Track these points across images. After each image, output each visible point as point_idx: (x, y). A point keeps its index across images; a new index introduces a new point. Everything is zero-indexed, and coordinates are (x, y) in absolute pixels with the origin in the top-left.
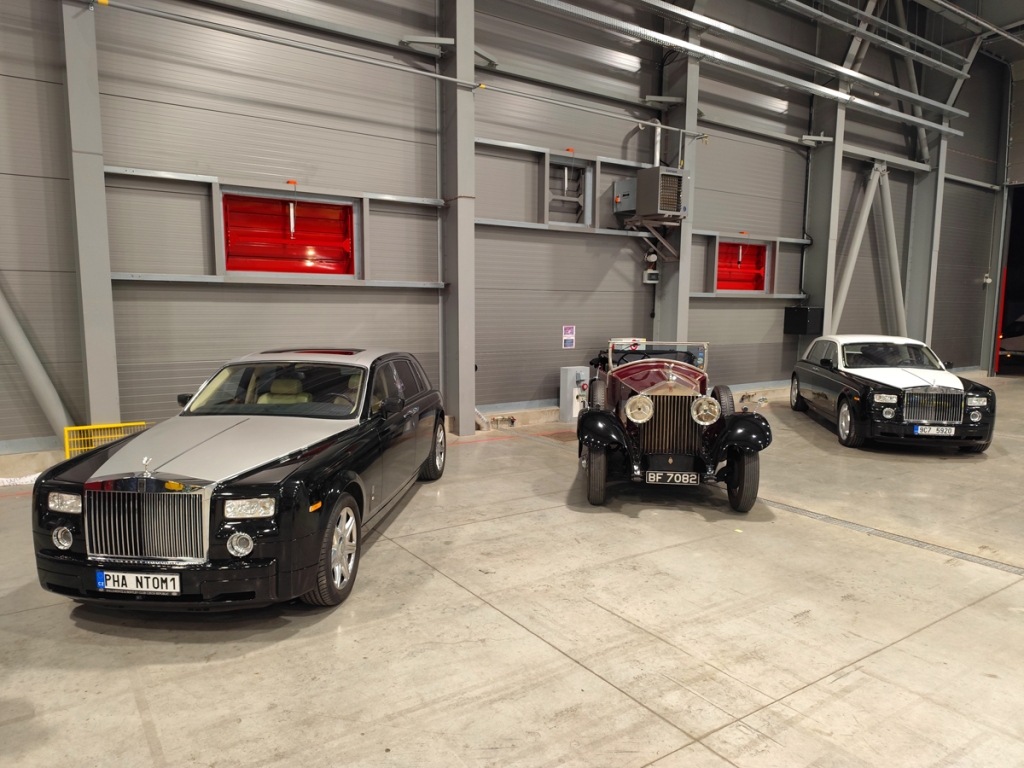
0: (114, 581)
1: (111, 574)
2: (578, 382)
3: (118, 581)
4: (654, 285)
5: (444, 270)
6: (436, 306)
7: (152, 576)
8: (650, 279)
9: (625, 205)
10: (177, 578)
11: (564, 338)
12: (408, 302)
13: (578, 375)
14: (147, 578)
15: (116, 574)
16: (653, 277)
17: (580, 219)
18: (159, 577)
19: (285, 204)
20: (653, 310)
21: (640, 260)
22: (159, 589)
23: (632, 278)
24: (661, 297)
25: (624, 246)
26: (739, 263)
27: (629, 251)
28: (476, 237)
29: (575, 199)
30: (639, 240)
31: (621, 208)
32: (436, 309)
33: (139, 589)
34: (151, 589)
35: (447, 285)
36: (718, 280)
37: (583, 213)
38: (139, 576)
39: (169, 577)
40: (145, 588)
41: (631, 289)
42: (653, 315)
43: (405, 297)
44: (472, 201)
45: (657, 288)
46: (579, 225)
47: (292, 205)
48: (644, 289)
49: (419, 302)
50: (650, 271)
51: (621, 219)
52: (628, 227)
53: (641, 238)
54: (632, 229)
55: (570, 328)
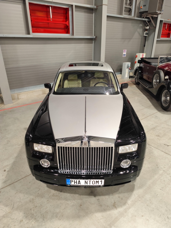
0: (75, 182)
1: (73, 180)
2: (128, 67)
3: (76, 182)
4: (146, 36)
5: (95, 32)
6: (92, 44)
7: (92, 180)
8: (146, 35)
9: (143, 9)
10: (103, 181)
11: (124, 54)
12: (85, 43)
13: (128, 65)
14: (90, 181)
15: (75, 180)
16: (147, 34)
17: (130, 14)
18: (95, 180)
19: (48, 7)
20: (145, 44)
21: (144, 28)
22: (95, 185)
23: (141, 34)
24: (148, 40)
25: (140, 24)
26: (166, 29)
27: (141, 25)
28: (107, 20)
29: (130, 7)
30: (145, 21)
31: (142, 10)
32: (92, 45)
33: (86, 184)
34: (91, 184)
35: (96, 37)
36: (162, 35)
37: (131, 12)
38: (86, 181)
39: (100, 180)
40: (88, 184)
41: (141, 38)
42: (145, 46)
43: (83, 41)
44: (106, 6)
45: (147, 37)
46: (130, 16)
47: (50, 7)
48: (143, 38)
49: (88, 43)
50: (146, 32)
51: (141, 14)
52: (142, 17)
53: (146, 21)
54: (143, 18)
55: (125, 51)
